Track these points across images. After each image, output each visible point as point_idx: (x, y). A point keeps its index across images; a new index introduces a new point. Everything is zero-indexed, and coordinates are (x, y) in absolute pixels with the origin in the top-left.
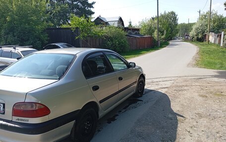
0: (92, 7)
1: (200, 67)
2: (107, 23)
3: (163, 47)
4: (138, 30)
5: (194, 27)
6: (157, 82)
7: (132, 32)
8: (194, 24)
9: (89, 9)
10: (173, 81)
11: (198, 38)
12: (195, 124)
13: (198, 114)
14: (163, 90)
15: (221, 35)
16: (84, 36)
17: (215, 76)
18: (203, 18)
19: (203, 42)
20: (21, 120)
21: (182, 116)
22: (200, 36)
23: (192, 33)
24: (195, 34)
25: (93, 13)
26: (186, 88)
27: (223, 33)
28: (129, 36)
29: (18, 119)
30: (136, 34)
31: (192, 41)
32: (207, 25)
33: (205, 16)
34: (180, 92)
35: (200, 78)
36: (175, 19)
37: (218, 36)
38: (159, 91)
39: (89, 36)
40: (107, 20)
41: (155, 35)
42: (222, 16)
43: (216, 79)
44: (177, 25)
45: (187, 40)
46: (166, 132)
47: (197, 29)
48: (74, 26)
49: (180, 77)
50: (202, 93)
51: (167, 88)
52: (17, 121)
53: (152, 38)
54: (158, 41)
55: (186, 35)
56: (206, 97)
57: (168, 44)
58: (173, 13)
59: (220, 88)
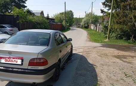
0: (25, 3)
1: (93, 42)
2: (34, 14)
3: (68, 31)
4: (54, 19)
5: (83, 20)
6: (75, 49)
7: (51, 21)
8: (83, 18)
9: (23, 4)
10: (83, 49)
11: (85, 26)
12: (102, 68)
13: (101, 64)
14: (80, 53)
15: (97, 26)
16: (23, 21)
17: (101, 47)
18: (87, 15)
19: (87, 28)
20: (34, 68)
21: (95, 65)
22: (86, 26)
23: (82, 23)
24: (84, 24)
25: (26, 7)
26: (90, 52)
27: (98, 24)
28: (49, 23)
29: (32, 68)
30: (53, 22)
31: (82, 28)
32: (89, 20)
33: (89, 15)
34: (89, 54)
35: (95, 48)
36: (72, 15)
37: (96, 26)
38: (79, 54)
39: (26, 21)
40: (34, 12)
41: (64, 23)
42: (96, 16)
43: (102, 48)
44: (73, 18)
45: (79, 27)
46: (92, 73)
47: (85, 21)
48: (16, 14)
49: (85, 47)
50: (99, 54)
51: (82, 52)
52: (31, 69)
53: (62, 25)
54: (65, 27)
55: (78, 24)
56: (101, 56)
57: (70, 29)
58: (71, 11)
59: (105, 52)
